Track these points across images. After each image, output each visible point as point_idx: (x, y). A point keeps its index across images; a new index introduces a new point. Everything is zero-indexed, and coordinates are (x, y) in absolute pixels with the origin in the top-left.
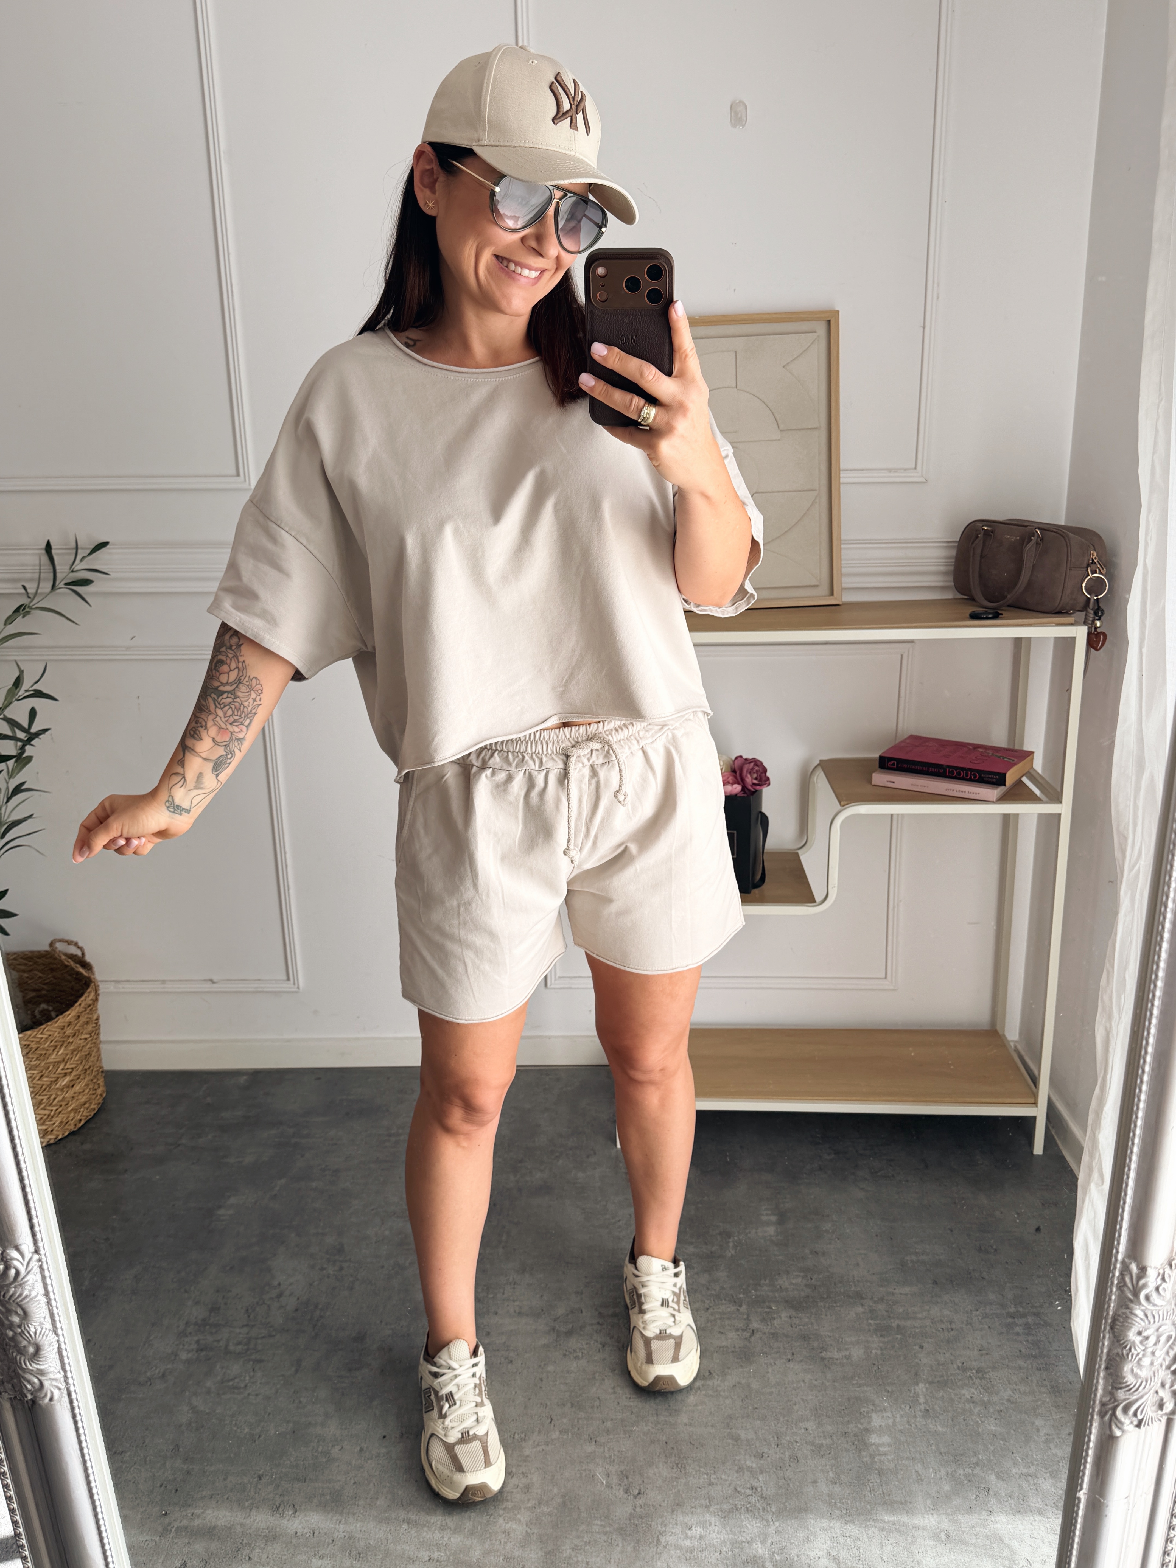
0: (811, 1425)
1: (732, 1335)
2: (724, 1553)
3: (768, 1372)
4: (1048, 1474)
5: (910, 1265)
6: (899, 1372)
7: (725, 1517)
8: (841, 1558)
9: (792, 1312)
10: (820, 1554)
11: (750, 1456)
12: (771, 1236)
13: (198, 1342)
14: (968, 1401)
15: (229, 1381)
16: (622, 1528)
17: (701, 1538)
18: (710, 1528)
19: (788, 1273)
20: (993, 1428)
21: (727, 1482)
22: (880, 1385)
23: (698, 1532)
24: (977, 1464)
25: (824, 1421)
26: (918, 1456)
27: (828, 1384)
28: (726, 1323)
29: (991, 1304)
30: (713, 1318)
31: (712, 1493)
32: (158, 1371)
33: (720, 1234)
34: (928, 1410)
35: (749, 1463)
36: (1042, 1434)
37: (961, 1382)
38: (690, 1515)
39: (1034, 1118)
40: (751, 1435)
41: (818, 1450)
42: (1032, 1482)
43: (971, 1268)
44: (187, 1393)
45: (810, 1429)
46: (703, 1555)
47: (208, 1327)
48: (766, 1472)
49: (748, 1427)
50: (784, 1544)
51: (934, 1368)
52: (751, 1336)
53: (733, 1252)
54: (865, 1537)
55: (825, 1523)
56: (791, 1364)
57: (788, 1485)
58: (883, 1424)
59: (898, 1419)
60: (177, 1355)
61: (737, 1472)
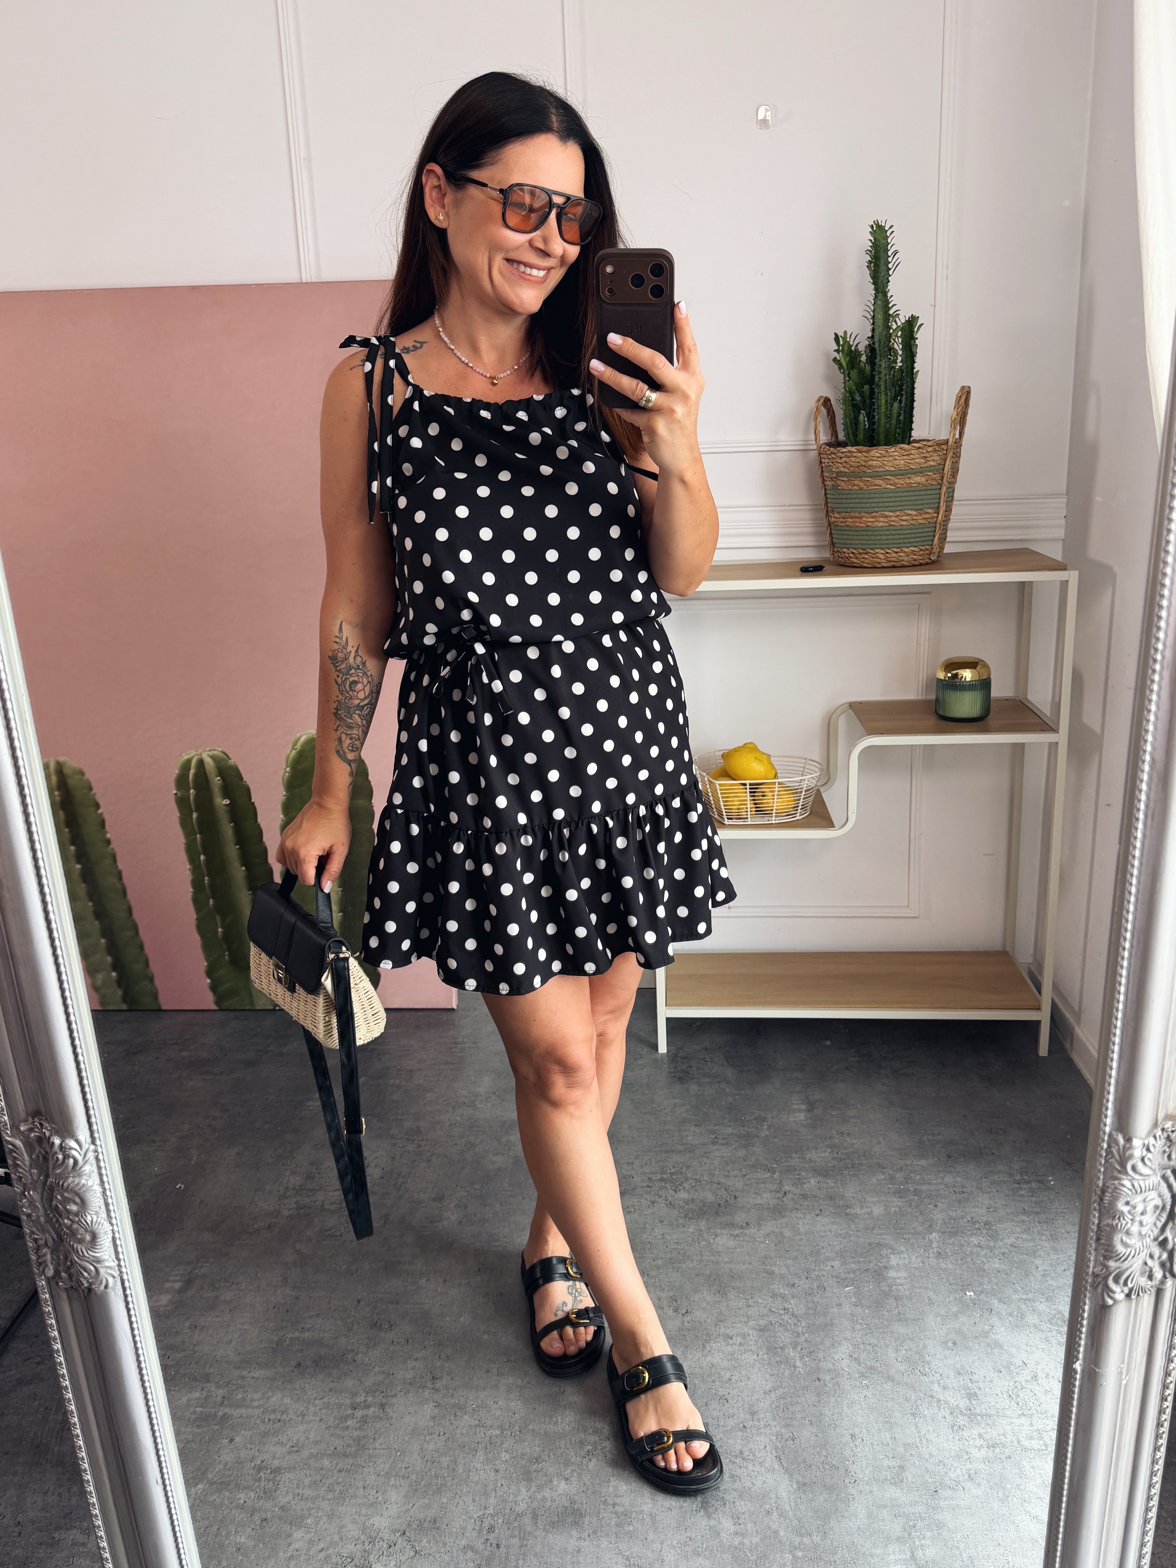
0: (836, 1264)
1: (765, 1195)
2: (760, 1355)
3: (798, 1224)
4: (1044, 1299)
5: (927, 1143)
6: (916, 1224)
7: (761, 1330)
8: (861, 1360)
9: (819, 1178)
10: (844, 1356)
11: (783, 1286)
12: (801, 1121)
13: (297, 1202)
14: (975, 1245)
17: (740, 1344)
18: (748, 1338)
19: (817, 1149)
20: (997, 1266)
21: (763, 1305)
22: (898, 1233)
23: (738, 1341)
24: (982, 1292)
25: (848, 1261)
26: (930, 1286)
27: (851, 1233)
28: (762, 1186)
29: (999, 1173)
30: (749, 1182)
31: (750, 1313)
32: (263, 1224)
33: (756, 1119)
34: (940, 1253)
35: (782, 1291)
36: (1040, 1269)
37: (969, 1233)
38: (731, 1329)
39: (1040, 1022)
40: (784, 1270)
41: (842, 1282)
42: (1029, 1304)
43: (982, 1146)
44: (291, 1240)
45: (835, 1266)
46: (743, 1358)
47: (305, 1191)
48: (797, 1297)
49: (781, 1265)
50: (812, 1350)
51: (946, 1221)
52: (783, 1197)
53: (767, 1133)
54: (882, 1344)
55: (848, 1334)
56: (819, 1218)
57: (816, 1307)
58: (900, 1263)
59: (914, 1259)
60: (279, 1212)
61: (771, 1297)
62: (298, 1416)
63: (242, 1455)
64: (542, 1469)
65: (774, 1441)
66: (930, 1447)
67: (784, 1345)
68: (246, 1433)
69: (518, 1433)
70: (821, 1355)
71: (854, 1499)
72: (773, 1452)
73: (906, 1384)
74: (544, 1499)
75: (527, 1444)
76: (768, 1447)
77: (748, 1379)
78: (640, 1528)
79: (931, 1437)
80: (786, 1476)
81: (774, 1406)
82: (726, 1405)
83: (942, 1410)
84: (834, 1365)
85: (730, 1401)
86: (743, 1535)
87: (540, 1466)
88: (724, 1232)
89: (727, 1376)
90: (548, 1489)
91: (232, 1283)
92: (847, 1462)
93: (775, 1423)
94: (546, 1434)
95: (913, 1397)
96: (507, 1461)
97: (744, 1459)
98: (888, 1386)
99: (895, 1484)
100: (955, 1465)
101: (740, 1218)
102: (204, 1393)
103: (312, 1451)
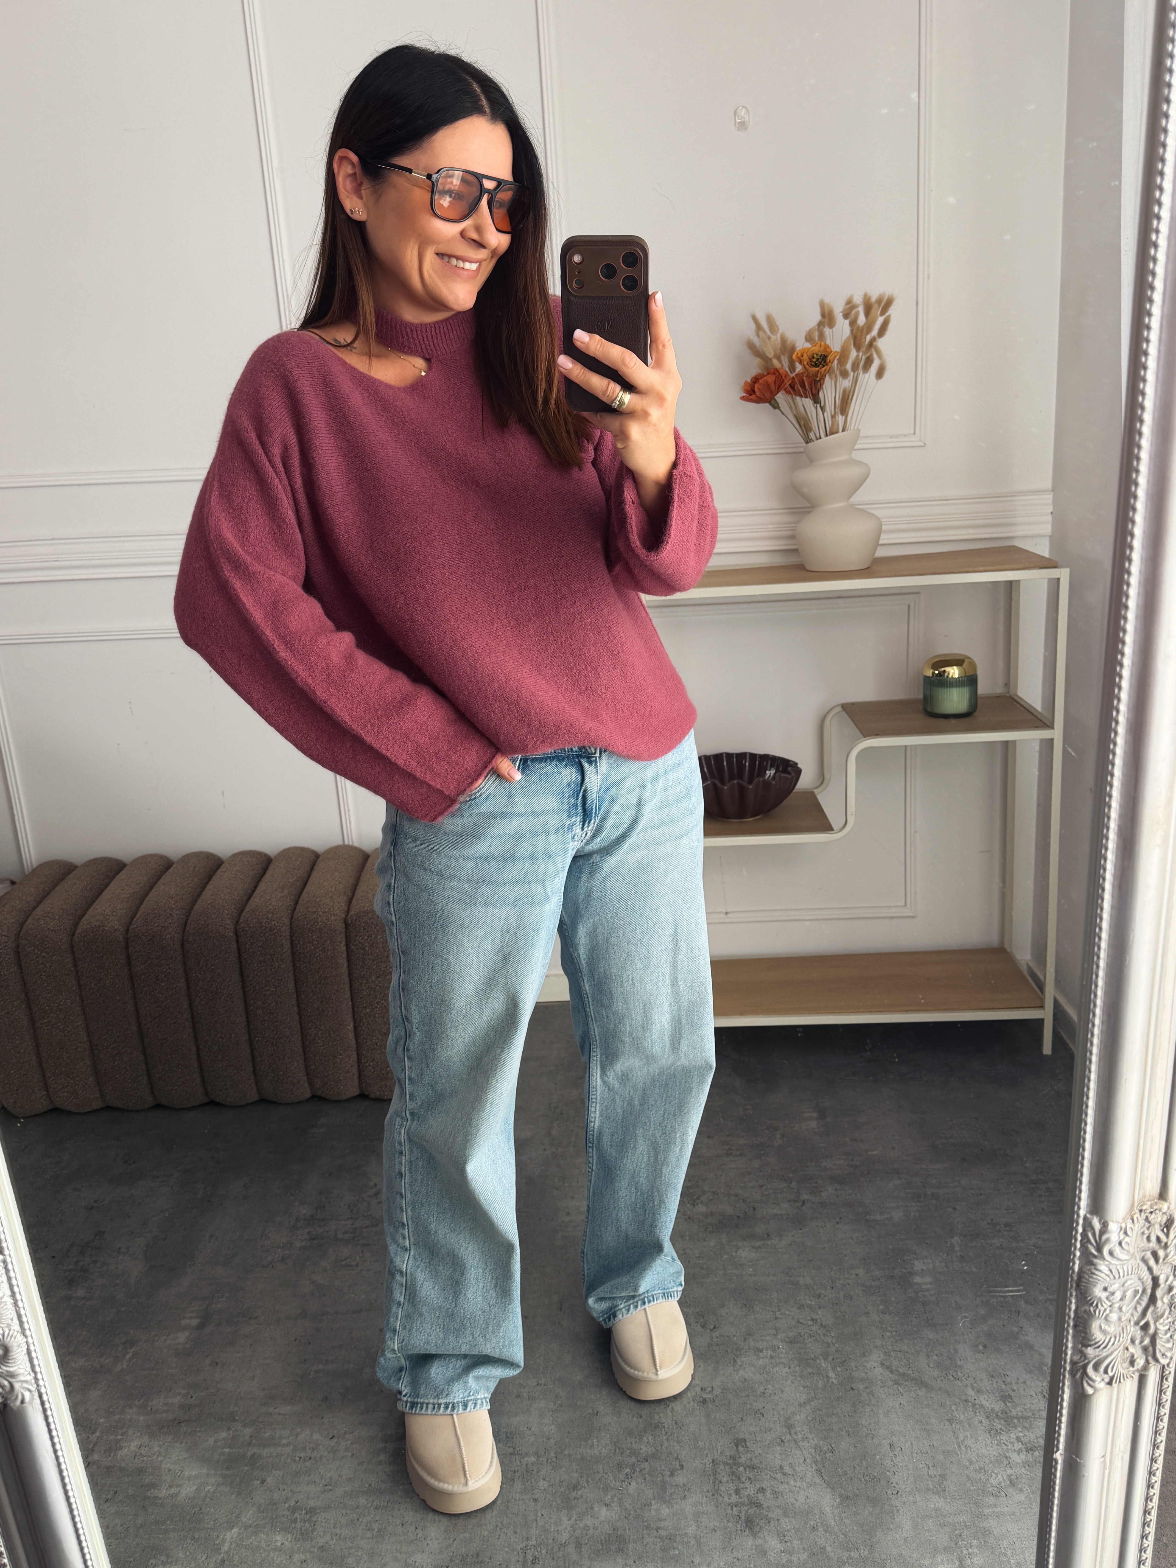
0: (861, 1272)
1: (784, 1205)
2: (792, 1368)
3: (819, 1233)
5: (941, 1147)
6: (937, 1228)
7: (791, 1342)
8: (894, 1367)
9: (836, 1186)
10: (876, 1364)
11: (809, 1296)
12: (814, 1129)
13: (309, 1233)
14: (997, 1247)
15: (342, 1261)
16: (702, 1354)
17: (772, 1357)
18: (779, 1351)
19: (831, 1157)
21: (790, 1317)
22: (920, 1238)
23: (769, 1354)
25: (872, 1268)
26: (956, 1290)
27: (873, 1239)
28: (779, 1195)
29: (1015, 1174)
30: (766, 1193)
31: (778, 1325)
33: (768, 1128)
34: (962, 1257)
35: (808, 1302)
37: (991, 1234)
38: (760, 1342)
39: (1043, 1020)
40: (809, 1281)
41: (868, 1290)
43: (996, 1147)
44: (306, 1272)
45: (860, 1274)
46: (775, 1371)
47: (316, 1221)
48: (824, 1307)
49: (805, 1275)
50: (844, 1359)
51: (967, 1225)
52: (802, 1206)
53: (780, 1142)
54: (913, 1351)
55: (878, 1342)
56: (840, 1226)
57: (844, 1316)
58: (924, 1268)
59: (937, 1264)
60: (292, 1243)
61: (798, 1308)
62: (329, 1453)
63: (276, 1496)
64: (582, 1496)
65: (813, 1454)
66: (969, 1453)
67: (815, 1356)
68: (278, 1472)
69: (554, 1459)
70: (853, 1364)
71: (898, 1511)
72: (814, 1465)
73: (940, 1389)
74: (587, 1527)
75: (563, 1469)
76: (808, 1460)
77: (782, 1392)
78: (685, 1551)
79: (969, 1442)
80: (828, 1490)
81: (810, 1419)
82: (763, 1419)
83: (978, 1414)
84: (866, 1373)
85: (765, 1414)
86: (791, 1553)
87: (579, 1493)
88: (746, 1244)
89: (761, 1389)
90: (589, 1516)
91: (251, 1318)
92: (888, 1473)
93: (813, 1435)
94: (582, 1459)
95: (948, 1403)
96: (545, 1489)
97: (784, 1474)
98: (922, 1392)
99: (937, 1493)
100: (996, 1472)
101: (759, 1229)
102: (231, 1432)
103: (347, 1489)
